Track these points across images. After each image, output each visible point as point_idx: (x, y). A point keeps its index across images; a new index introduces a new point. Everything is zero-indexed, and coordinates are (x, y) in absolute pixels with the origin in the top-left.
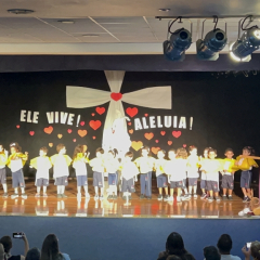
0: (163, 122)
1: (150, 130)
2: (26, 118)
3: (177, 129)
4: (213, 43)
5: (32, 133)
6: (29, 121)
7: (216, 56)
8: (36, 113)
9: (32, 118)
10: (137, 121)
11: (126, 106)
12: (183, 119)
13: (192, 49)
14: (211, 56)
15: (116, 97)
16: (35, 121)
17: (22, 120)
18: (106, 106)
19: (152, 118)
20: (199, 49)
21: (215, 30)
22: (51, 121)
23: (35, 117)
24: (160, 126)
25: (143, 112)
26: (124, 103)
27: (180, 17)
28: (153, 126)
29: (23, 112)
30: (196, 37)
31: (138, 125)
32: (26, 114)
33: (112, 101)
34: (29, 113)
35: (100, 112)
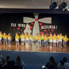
1: (45, 29)
2: (13, 25)
4: (63, 6)
5: (14, 29)
6: (13, 26)
8: (15, 24)
9: (14, 25)
11: (39, 22)
12: (54, 26)
13: (57, 8)
14: (62, 9)
16: (15, 26)
17: (12, 26)
18: (34, 22)
19: (46, 26)
20: (59, 8)
21: (64, 2)
22: (19, 26)
23: (15, 25)
24: (48, 28)
25: (44, 24)
28: (46, 28)
29: (12, 24)
30: (58, 4)
31: (42, 28)
32: (13, 24)
33: (36, 21)
34: (14, 24)
35: (32, 24)
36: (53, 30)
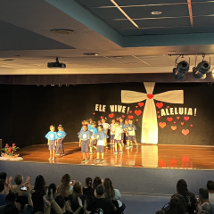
0: (178, 111)
1: (170, 116)
2: (98, 109)
3: (187, 116)
4: (202, 69)
7: (205, 76)
8: (104, 106)
9: (101, 109)
10: (163, 110)
11: (156, 101)
12: (190, 109)
14: (201, 76)
15: (150, 97)
16: (104, 111)
17: (96, 110)
18: (144, 101)
19: (171, 109)
22: (112, 110)
23: (104, 108)
24: (176, 113)
25: (166, 105)
28: (172, 113)
31: (163, 113)
32: (98, 106)
34: (100, 106)
35: (141, 105)
36: (187, 119)
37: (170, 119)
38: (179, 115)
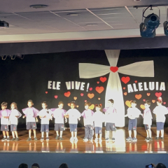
0: (148, 87)
1: (139, 93)
2: (52, 86)
3: (159, 91)
5: (56, 97)
6: (54, 88)
8: (58, 83)
9: (56, 86)
10: (129, 86)
11: (121, 75)
12: (163, 84)
15: (114, 70)
16: (58, 89)
17: (49, 87)
18: (107, 76)
19: (140, 84)
22: (69, 88)
23: (58, 86)
24: (146, 89)
25: (134, 80)
26: (119, 74)
27: (151, 6)
28: (141, 89)
29: (50, 82)
31: (130, 89)
32: (52, 83)
33: (111, 73)
34: (54, 82)
35: (103, 80)
37: (139, 97)
38: (149, 91)
